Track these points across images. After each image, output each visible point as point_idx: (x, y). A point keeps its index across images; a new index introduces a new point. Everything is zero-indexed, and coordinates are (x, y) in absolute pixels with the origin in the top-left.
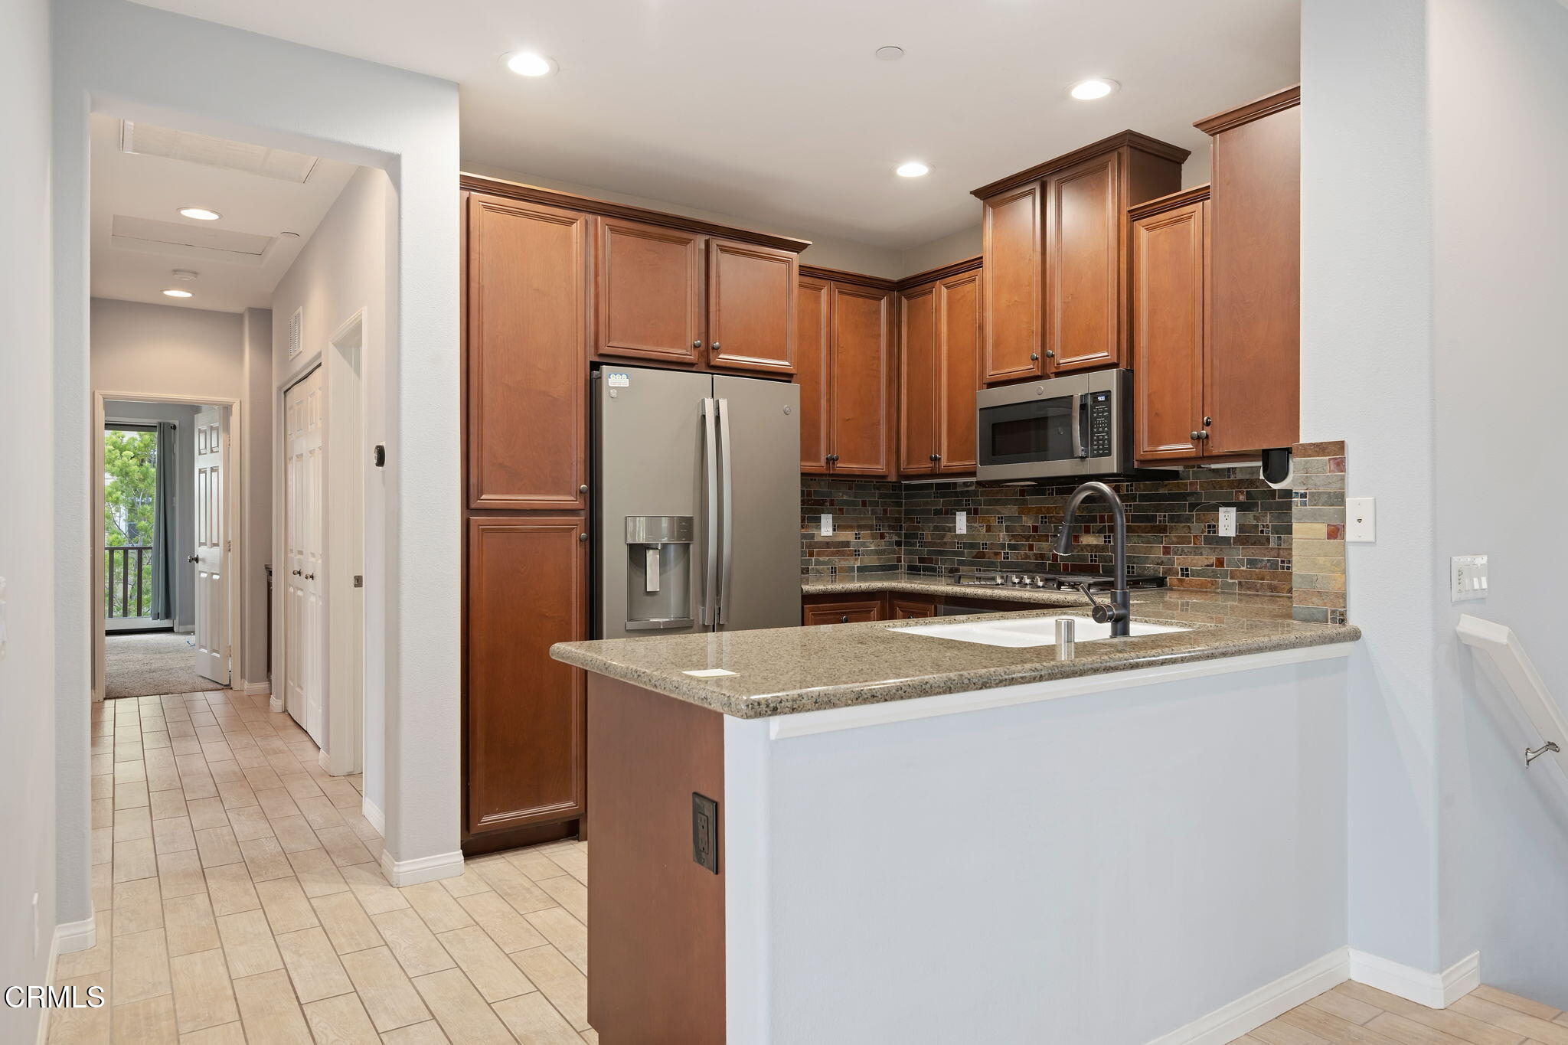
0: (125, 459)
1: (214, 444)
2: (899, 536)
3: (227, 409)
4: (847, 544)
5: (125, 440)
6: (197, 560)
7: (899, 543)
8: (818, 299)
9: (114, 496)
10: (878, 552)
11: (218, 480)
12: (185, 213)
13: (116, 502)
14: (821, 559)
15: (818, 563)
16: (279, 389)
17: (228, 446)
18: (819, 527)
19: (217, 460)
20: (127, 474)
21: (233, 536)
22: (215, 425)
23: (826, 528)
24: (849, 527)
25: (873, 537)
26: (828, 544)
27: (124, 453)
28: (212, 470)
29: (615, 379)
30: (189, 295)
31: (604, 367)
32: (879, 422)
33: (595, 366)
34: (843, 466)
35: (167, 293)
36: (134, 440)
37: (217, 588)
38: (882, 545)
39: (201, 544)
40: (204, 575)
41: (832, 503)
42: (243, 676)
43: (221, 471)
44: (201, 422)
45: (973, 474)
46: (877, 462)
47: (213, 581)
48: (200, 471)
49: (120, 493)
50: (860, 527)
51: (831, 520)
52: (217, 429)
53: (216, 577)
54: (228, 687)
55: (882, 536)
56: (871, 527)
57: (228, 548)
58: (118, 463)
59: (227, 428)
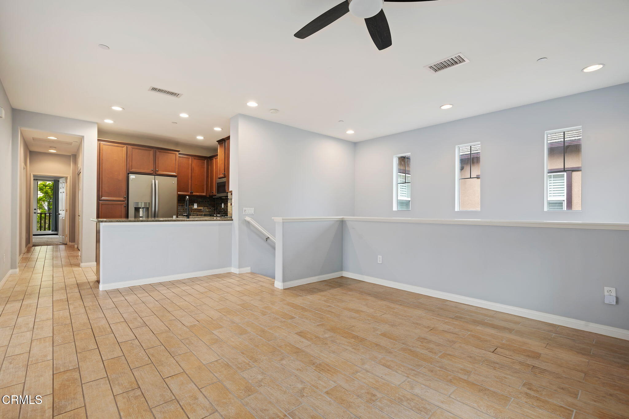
0: (47, 189)
1: (64, 186)
2: (215, 208)
3: (66, 178)
4: (201, 210)
5: (47, 184)
6: (59, 214)
7: (214, 210)
8: (189, 160)
9: (43, 199)
10: (209, 212)
11: (64, 194)
12: (48, 137)
13: (44, 201)
14: (194, 213)
15: (193, 213)
16: (77, 174)
17: (67, 187)
18: (194, 206)
19: (64, 190)
20: (47, 193)
21: (68, 208)
22: (64, 181)
23: (195, 206)
24: (202, 206)
25: (208, 208)
26: (196, 210)
27: (46, 187)
28: (63, 192)
29: (132, 177)
30: (56, 151)
31: (130, 174)
32: (204, 185)
33: (128, 174)
34: (194, 194)
35: (49, 151)
36: (50, 184)
37: (64, 221)
38: (210, 210)
39: (60, 210)
40: (61, 218)
41: (197, 201)
42: (70, 242)
43: (65, 193)
44: (61, 181)
45: (216, 196)
46: (204, 193)
47: (63, 219)
48: (60, 193)
49: (45, 198)
50: (204, 206)
51: (197, 205)
52: (64, 182)
53: (64, 218)
54: (66, 244)
55: (210, 208)
56: (207, 206)
57: (66, 211)
58: (44, 190)
59: (66, 182)
